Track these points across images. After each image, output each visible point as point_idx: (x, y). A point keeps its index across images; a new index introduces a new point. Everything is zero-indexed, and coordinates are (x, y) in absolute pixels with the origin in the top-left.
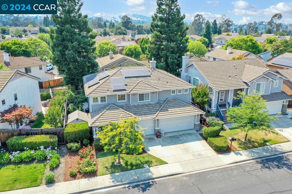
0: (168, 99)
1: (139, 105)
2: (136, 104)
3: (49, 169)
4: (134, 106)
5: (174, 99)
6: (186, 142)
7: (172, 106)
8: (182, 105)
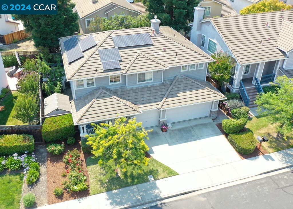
0: (177, 78)
1: (138, 88)
2: (134, 87)
3: (26, 184)
4: (132, 89)
5: (184, 78)
6: (199, 138)
7: (182, 88)
8: (196, 86)
